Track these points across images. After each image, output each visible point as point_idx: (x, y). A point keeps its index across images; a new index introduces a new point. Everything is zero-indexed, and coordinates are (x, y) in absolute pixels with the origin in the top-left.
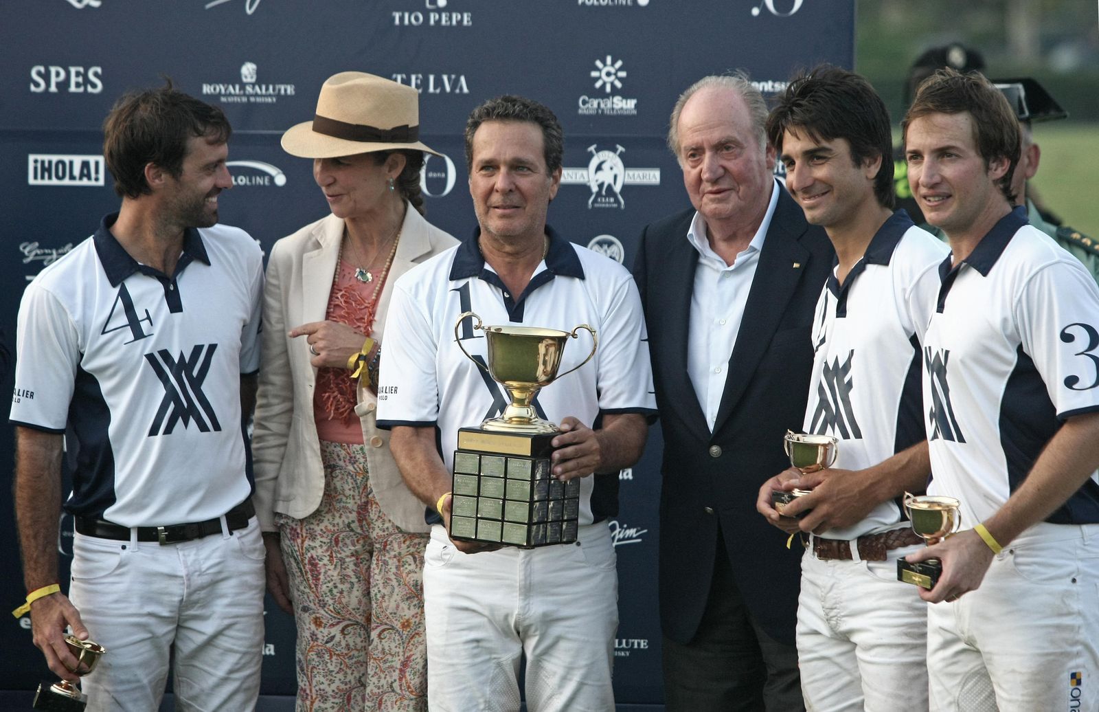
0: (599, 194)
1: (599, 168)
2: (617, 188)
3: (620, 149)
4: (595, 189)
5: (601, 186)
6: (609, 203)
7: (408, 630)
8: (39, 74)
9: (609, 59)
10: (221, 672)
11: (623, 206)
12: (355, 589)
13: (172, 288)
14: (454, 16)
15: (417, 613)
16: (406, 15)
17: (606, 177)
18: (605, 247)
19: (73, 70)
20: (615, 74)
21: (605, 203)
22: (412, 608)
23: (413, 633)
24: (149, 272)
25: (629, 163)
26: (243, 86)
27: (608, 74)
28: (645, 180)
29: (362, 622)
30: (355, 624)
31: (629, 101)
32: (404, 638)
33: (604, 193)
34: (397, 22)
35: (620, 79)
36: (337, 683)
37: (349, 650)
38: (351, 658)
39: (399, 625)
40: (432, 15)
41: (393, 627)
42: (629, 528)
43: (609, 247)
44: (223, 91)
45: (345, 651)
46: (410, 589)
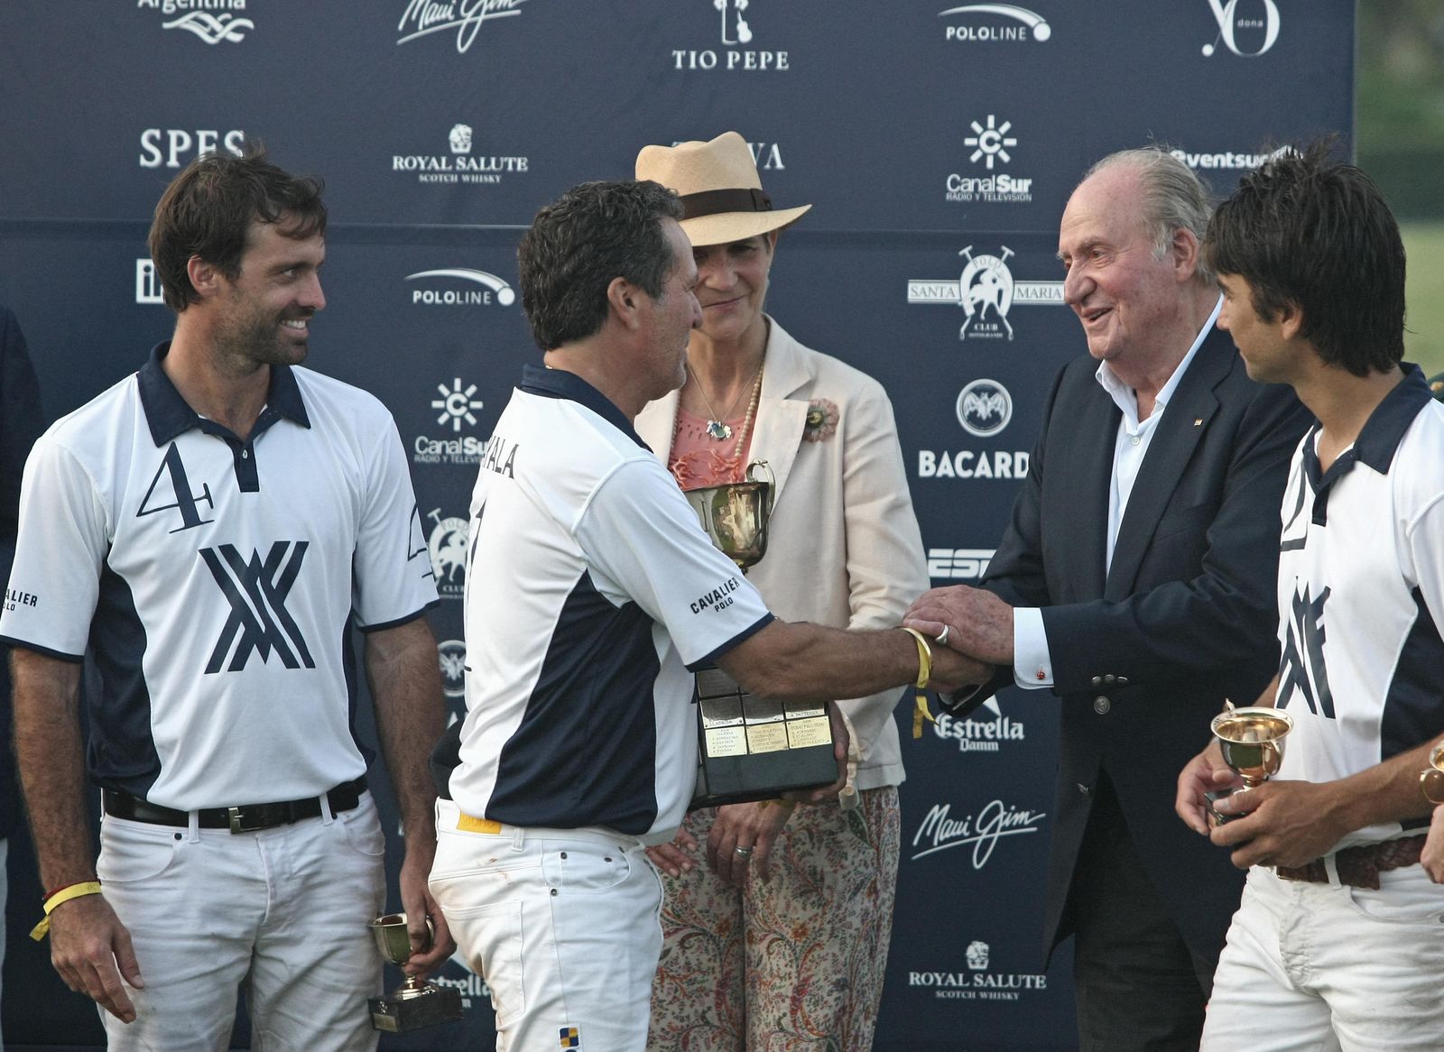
0: (976, 318)
1: (976, 280)
2: (1003, 310)
3: (1008, 252)
4: (970, 311)
5: (979, 306)
6: (991, 332)
7: (804, 939)
8: (152, 140)
9: (991, 120)
10: (319, 1021)
11: (1010, 338)
12: (705, 883)
13: (245, 456)
14: (763, 55)
15: (817, 915)
16: (693, 55)
17: (986, 293)
18: (985, 396)
19: (202, 135)
20: (1001, 142)
21: (985, 332)
22: (808, 906)
23: (812, 944)
24: (212, 429)
25: (1019, 274)
26: (452, 159)
27: (990, 142)
28: (1044, 298)
29: (712, 932)
30: (700, 934)
31: (1020, 181)
32: (798, 952)
33: (983, 317)
34: (679, 65)
35: (1008, 149)
36: (669, 1018)
37: (689, 971)
38: (692, 982)
39: (791, 933)
40: (730, 55)
41: (783, 936)
42: (1018, 810)
43: (990, 396)
44: (423, 167)
45: (683, 972)
46: (805, 879)
